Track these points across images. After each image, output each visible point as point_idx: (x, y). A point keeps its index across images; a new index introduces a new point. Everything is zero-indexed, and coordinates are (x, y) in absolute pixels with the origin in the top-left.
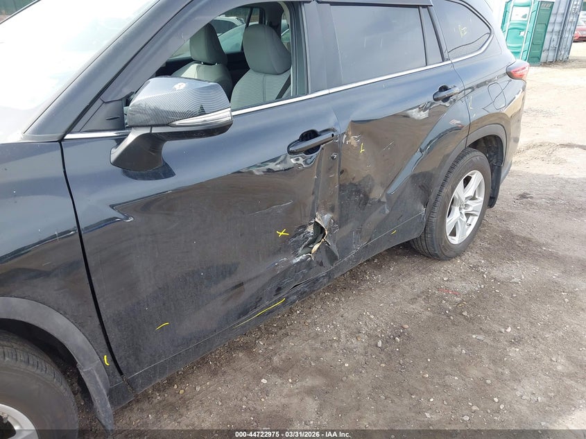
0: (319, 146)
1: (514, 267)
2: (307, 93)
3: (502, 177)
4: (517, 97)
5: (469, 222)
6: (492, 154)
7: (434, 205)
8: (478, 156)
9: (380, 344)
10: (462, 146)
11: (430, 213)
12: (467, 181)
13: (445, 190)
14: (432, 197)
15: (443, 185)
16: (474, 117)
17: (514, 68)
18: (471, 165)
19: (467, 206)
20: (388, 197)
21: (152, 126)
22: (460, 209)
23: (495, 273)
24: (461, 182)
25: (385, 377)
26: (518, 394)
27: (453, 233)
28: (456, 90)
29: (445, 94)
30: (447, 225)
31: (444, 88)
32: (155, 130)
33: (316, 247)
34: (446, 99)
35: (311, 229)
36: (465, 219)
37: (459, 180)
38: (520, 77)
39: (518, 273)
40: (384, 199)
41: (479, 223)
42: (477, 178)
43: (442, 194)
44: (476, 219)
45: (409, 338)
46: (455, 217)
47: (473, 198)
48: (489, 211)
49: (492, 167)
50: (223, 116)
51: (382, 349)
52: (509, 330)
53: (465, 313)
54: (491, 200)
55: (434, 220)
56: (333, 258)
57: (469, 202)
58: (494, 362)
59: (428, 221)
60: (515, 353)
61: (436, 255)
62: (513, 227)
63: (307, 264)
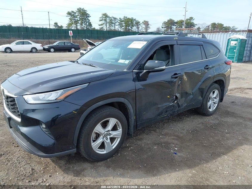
0: (177, 77)
1: (228, 119)
2: (175, 65)
3: (224, 94)
4: (228, 70)
5: (214, 105)
6: (221, 86)
7: (204, 98)
8: (216, 85)
9: (190, 132)
10: (212, 82)
11: (203, 100)
12: (214, 92)
13: (207, 94)
14: (204, 95)
15: (207, 92)
16: (215, 74)
17: (227, 61)
18: (215, 87)
19: (214, 100)
20: (192, 93)
21: (149, 69)
22: (212, 101)
23: (222, 119)
24: (212, 93)
25: (192, 138)
26: (228, 142)
27: (210, 108)
28: (210, 66)
29: (207, 67)
30: (208, 105)
31: (207, 66)
32: (150, 70)
33: (176, 102)
34: (208, 69)
35: (175, 97)
36: (213, 104)
37: (211, 92)
38: (229, 64)
39: (230, 120)
40: (191, 93)
41: (217, 106)
42: (216, 92)
43: (206, 95)
44: (217, 104)
45: (198, 131)
46: (210, 103)
47: (215, 98)
48: (220, 103)
49: (221, 89)
50: (164, 67)
51: (191, 133)
52: (226, 131)
53: (214, 127)
54: (221, 100)
55: (204, 102)
56: (179, 106)
57: (214, 99)
58: (222, 137)
59: (202, 103)
60: (228, 135)
61: (205, 113)
62: (229, 110)
63: (173, 106)
